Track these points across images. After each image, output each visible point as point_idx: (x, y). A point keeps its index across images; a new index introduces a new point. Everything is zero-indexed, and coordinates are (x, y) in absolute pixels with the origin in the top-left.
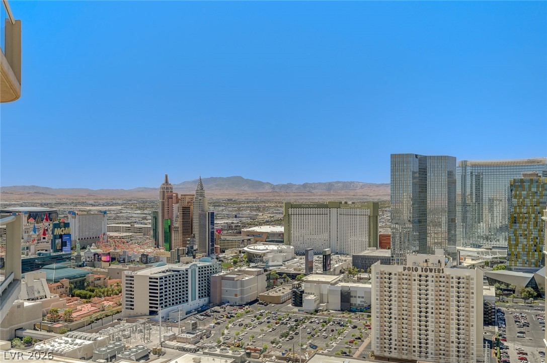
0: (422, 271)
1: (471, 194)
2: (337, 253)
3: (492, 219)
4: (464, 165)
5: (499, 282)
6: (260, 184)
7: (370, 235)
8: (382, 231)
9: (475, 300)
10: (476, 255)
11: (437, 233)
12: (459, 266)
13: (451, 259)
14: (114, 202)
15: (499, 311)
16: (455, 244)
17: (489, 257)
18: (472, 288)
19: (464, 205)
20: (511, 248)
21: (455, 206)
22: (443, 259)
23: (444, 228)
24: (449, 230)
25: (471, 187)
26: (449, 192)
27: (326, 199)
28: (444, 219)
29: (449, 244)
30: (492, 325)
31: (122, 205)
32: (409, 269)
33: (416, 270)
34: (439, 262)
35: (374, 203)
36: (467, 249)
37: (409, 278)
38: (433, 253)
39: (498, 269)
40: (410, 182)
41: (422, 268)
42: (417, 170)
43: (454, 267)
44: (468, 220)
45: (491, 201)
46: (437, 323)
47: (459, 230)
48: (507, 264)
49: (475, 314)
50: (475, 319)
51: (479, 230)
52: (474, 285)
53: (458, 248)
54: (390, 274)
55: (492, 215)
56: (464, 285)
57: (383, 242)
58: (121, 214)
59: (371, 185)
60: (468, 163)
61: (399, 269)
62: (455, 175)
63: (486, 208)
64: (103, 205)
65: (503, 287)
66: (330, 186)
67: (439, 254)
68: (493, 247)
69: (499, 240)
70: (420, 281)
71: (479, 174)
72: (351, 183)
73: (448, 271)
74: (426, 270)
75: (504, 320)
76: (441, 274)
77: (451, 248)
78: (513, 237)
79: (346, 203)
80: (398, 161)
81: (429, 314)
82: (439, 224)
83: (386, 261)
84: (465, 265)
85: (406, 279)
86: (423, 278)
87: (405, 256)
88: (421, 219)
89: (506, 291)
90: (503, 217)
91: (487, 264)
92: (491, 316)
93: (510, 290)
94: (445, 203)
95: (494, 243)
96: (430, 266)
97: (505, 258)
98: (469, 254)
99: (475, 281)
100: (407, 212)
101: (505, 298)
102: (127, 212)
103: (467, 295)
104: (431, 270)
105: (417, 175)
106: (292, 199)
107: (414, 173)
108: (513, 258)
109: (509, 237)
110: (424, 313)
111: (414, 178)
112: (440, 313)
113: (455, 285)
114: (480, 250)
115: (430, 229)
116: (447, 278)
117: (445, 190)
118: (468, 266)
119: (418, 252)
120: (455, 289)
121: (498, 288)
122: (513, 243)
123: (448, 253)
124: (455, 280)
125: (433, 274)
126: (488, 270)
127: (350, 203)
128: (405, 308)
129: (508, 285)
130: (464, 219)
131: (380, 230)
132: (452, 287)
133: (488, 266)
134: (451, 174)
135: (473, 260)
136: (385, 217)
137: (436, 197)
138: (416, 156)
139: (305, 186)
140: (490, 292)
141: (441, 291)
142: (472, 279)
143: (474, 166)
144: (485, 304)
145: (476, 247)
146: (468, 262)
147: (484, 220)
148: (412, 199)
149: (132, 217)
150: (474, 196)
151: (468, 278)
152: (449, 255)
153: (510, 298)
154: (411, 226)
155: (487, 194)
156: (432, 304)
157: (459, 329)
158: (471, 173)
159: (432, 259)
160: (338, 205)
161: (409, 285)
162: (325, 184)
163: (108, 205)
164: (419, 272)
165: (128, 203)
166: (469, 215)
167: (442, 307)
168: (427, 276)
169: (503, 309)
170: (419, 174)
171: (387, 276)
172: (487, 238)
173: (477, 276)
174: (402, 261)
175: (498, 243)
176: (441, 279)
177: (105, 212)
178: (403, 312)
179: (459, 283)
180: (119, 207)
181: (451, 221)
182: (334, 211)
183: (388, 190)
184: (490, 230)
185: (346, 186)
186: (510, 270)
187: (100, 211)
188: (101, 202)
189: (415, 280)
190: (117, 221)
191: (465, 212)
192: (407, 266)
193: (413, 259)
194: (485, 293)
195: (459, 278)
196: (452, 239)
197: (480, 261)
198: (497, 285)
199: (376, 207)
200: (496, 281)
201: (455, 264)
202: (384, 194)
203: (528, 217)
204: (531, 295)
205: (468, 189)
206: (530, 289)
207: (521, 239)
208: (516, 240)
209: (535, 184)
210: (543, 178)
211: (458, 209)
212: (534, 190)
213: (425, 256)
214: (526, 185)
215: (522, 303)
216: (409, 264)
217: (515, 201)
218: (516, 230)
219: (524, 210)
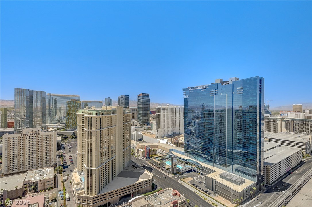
0: (30, 135)
1: (52, 106)
3: (60, 114)
4: (50, 95)
5: (62, 135)
7: (2, 122)
8: (9, 120)
9: (53, 142)
12: (47, 131)
13: (44, 129)
15: (62, 145)
16: (45, 124)
17: (59, 127)
18: (52, 139)
19: (50, 109)
20: (67, 123)
21: (46, 110)
22: (40, 129)
23: (41, 118)
24: (43, 119)
25: (52, 103)
26: (43, 105)
28: (41, 115)
29: (43, 124)
30: (59, 150)
32: (24, 135)
33: (27, 135)
34: (38, 131)
35: (5, 108)
36: (50, 125)
37: (24, 138)
38: (36, 127)
39: (62, 131)
41: (30, 134)
42: (28, 95)
43: (45, 132)
44: (51, 114)
45: (60, 108)
46: (37, 154)
47: (47, 119)
48: (66, 128)
49: (53, 147)
50: (53, 149)
51: (55, 118)
52: (53, 137)
53: (47, 125)
54: (14, 138)
55: (60, 113)
56: (49, 138)
57: (10, 125)
60: (51, 95)
61: (19, 135)
62: (46, 98)
63: (58, 110)
65: (64, 136)
67: (39, 128)
68: (61, 124)
69: (62, 121)
70: (29, 139)
71: (55, 99)
73: (42, 134)
74: (32, 134)
75: (64, 147)
76: (39, 135)
77: (44, 125)
78: (67, 120)
80: (18, 91)
81: (34, 151)
82: (39, 117)
83: (11, 133)
84: (50, 130)
85: (22, 139)
86: (31, 138)
87: (22, 130)
88: (30, 115)
89: (65, 137)
90: (64, 113)
92: (59, 147)
93: (66, 137)
94: (41, 109)
95: (61, 122)
96: (34, 132)
97: (65, 127)
99: (53, 136)
100: (23, 111)
101: (64, 140)
103: (50, 141)
104: (34, 134)
107: (27, 97)
108: (68, 126)
109: (66, 120)
110: (31, 151)
111: (27, 99)
112: (39, 150)
114: (55, 125)
115: (35, 119)
116: (42, 136)
117: (41, 104)
118: (51, 131)
119: (28, 128)
120: (45, 140)
121: (62, 137)
123: (42, 127)
124: (45, 136)
126: (59, 131)
128: (21, 151)
129: (65, 135)
130: (49, 114)
132: (44, 139)
133: (59, 130)
134: (44, 98)
135: (53, 128)
136: (11, 114)
137: (37, 106)
138: (28, 90)
140: (60, 139)
141: (39, 141)
142: (52, 135)
143: (53, 96)
144: (57, 143)
145: (54, 124)
146: (51, 129)
147: (57, 114)
148: (26, 107)
150: (53, 106)
151: (50, 135)
152: (43, 127)
153: (66, 140)
154: (25, 118)
155: (58, 106)
156: (35, 147)
157: (47, 154)
158: (53, 98)
159: (35, 130)
161: (24, 141)
164: (29, 135)
166: (51, 113)
167: (39, 147)
168: (33, 137)
169: (64, 144)
170: (29, 97)
171: (12, 139)
172: (58, 121)
173: (54, 134)
174: (20, 132)
175: (62, 122)
176: (39, 137)
178: (20, 153)
179: (47, 137)
181: (44, 116)
183: (13, 103)
184: (59, 118)
186: (67, 130)
189: (27, 139)
191: (50, 112)
192: (23, 134)
193: (25, 131)
194: (57, 139)
195: (47, 136)
196: (44, 122)
197: (56, 129)
198: (62, 136)
199: (6, 110)
200: (61, 135)
201: (45, 130)
202: (11, 105)
203: (73, 113)
204: (73, 138)
205: (51, 104)
206: (73, 136)
207: (70, 120)
208: (69, 121)
209: (75, 103)
210: (77, 101)
211: (47, 111)
212: (74, 105)
213: (32, 129)
214: (72, 103)
215: (70, 140)
216: (24, 133)
217: (68, 108)
218: (68, 117)
219: (71, 111)
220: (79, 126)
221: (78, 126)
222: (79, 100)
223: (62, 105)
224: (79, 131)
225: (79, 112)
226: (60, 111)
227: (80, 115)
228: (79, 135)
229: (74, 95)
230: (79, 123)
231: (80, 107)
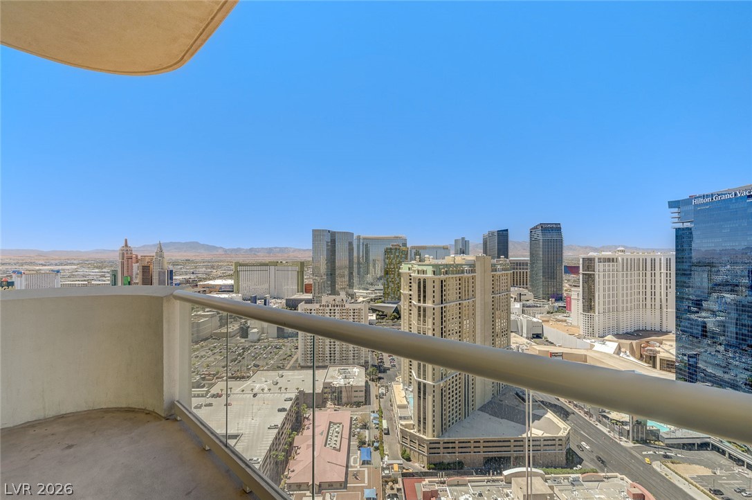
0: (332, 307)
1: (363, 257)
2: (275, 298)
3: (375, 272)
4: (359, 238)
5: (378, 310)
6: (214, 248)
7: (298, 284)
8: (306, 282)
10: (365, 295)
11: (341, 282)
12: (355, 302)
13: (350, 298)
14: (69, 262)
16: (353, 288)
17: (373, 296)
18: (362, 316)
19: (359, 263)
20: (385, 290)
21: (353, 264)
22: (345, 298)
23: (347, 278)
24: (349, 280)
25: (363, 252)
26: (349, 256)
27: (267, 260)
28: (346, 273)
29: (349, 289)
31: (78, 264)
32: (323, 306)
33: (328, 306)
34: (342, 300)
35: (301, 263)
36: (360, 291)
37: (324, 312)
38: (339, 294)
39: (378, 303)
40: (325, 248)
41: (332, 305)
42: (329, 240)
43: (352, 303)
44: (361, 273)
45: (374, 261)
47: (356, 280)
48: (383, 299)
51: (367, 279)
52: (363, 313)
53: (354, 291)
54: (311, 310)
56: (357, 314)
57: (307, 289)
58: (77, 273)
59: (299, 250)
60: (361, 237)
61: (317, 306)
62: (353, 244)
63: (371, 265)
64: (56, 265)
65: (380, 313)
66: (270, 251)
67: (343, 295)
68: (375, 289)
69: (378, 285)
70: (331, 313)
71: (367, 244)
72: (285, 248)
73: (348, 306)
74: (334, 306)
76: (343, 308)
77: (350, 291)
78: (386, 283)
79: (281, 262)
80: (317, 234)
82: (343, 276)
83: (308, 301)
84: (359, 301)
85: (322, 313)
86: (332, 311)
87: (321, 297)
88: (332, 273)
89: (382, 316)
90: (381, 271)
91: (372, 300)
93: (385, 315)
94: (347, 263)
95: (376, 287)
96: (337, 303)
97: (382, 296)
98: (362, 294)
99: (364, 311)
100: (323, 268)
101: (381, 321)
102: (82, 271)
104: (337, 306)
105: (330, 244)
106: (241, 260)
107: (327, 242)
108: (386, 296)
109: (384, 283)
111: (327, 245)
113: (352, 314)
114: (368, 291)
115: (338, 280)
116: (347, 310)
117: (347, 254)
119: (330, 294)
120: (352, 317)
121: (377, 315)
122: (386, 286)
123: (348, 295)
124: (352, 311)
125: (338, 308)
126: (372, 304)
127: (284, 262)
129: (383, 312)
130: (359, 272)
131: (305, 280)
132: (350, 316)
134: (351, 244)
135: (363, 298)
136: (308, 271)
137: (342, 258)
138: (329, 231)
139: (251, 250)
140: (373, 317)
141: (343, 319)
142: (362, 310)
143: (364, 239)
145: (366, 290)
146: (361, 299)
147: (370, 272)
148: (326, 260)
149: (89, 275)
151: (360, 309)
153: (384, 320)
154: (325, 277)
155: (371, 258)
158: (363, 243)
159: (338, 298)
160: (275, 264)
162: (266, 249)
163: (61, 264)
164: (330, 307)
165: (83, 263)
166: (361, 270)
168: (335, 310)
171: (309, 311)
172: (372, 284)
173: (365, 308)
174: (319, 301)
175: (378, 287)
176: (343, 311)
177: (58, 271)
179: (354, 313)
180: (75, 267)
181: (351, 274)
182: (272, 268)
183: (311, 254)
184: (373, 279)
185: (282, 250)
186: (385, 303)
187: (52, 271)
188: (53, 262)
189: (327, 313)
190: (71, 279)
191: (359, 268)
193: (326, 299)
194: (370, 318)
195: (354, 310)
196: (351, 285)
197: (368, 298)
198: (377, 312)
199: (302, 264)
200: (376, 310)
201: (353, 301)
202: (308, 257)
203: (395, 271)
204: (396, 317)
205: (361, 254)
206: (395, 314)
207: (390, 284)
208: (388, 285)
209: (398, 251)
210: (402, 247)
211: (355, 266)
212: (397, 254)
213: (333, 297)
214: (393, 251)
215: (391, 322)
216: (323, 303)
217: (387, 261)
218: (388, 279)
219: (392, 267)
220: (405, 295)
221: (402, 296)
222: (405, 245)
223: (377, 254)
224: (404, 305)
225: (404, 268)
226: (374, 267)
227: (405, 273)
228: (404, 314)
229: (397, 235)
230: (404, 291)
231: (406, 258)
